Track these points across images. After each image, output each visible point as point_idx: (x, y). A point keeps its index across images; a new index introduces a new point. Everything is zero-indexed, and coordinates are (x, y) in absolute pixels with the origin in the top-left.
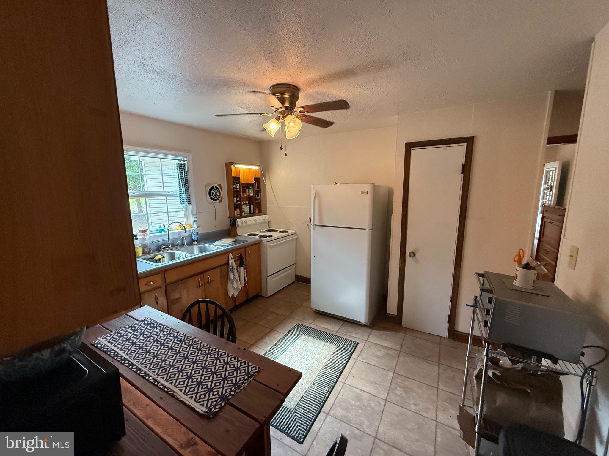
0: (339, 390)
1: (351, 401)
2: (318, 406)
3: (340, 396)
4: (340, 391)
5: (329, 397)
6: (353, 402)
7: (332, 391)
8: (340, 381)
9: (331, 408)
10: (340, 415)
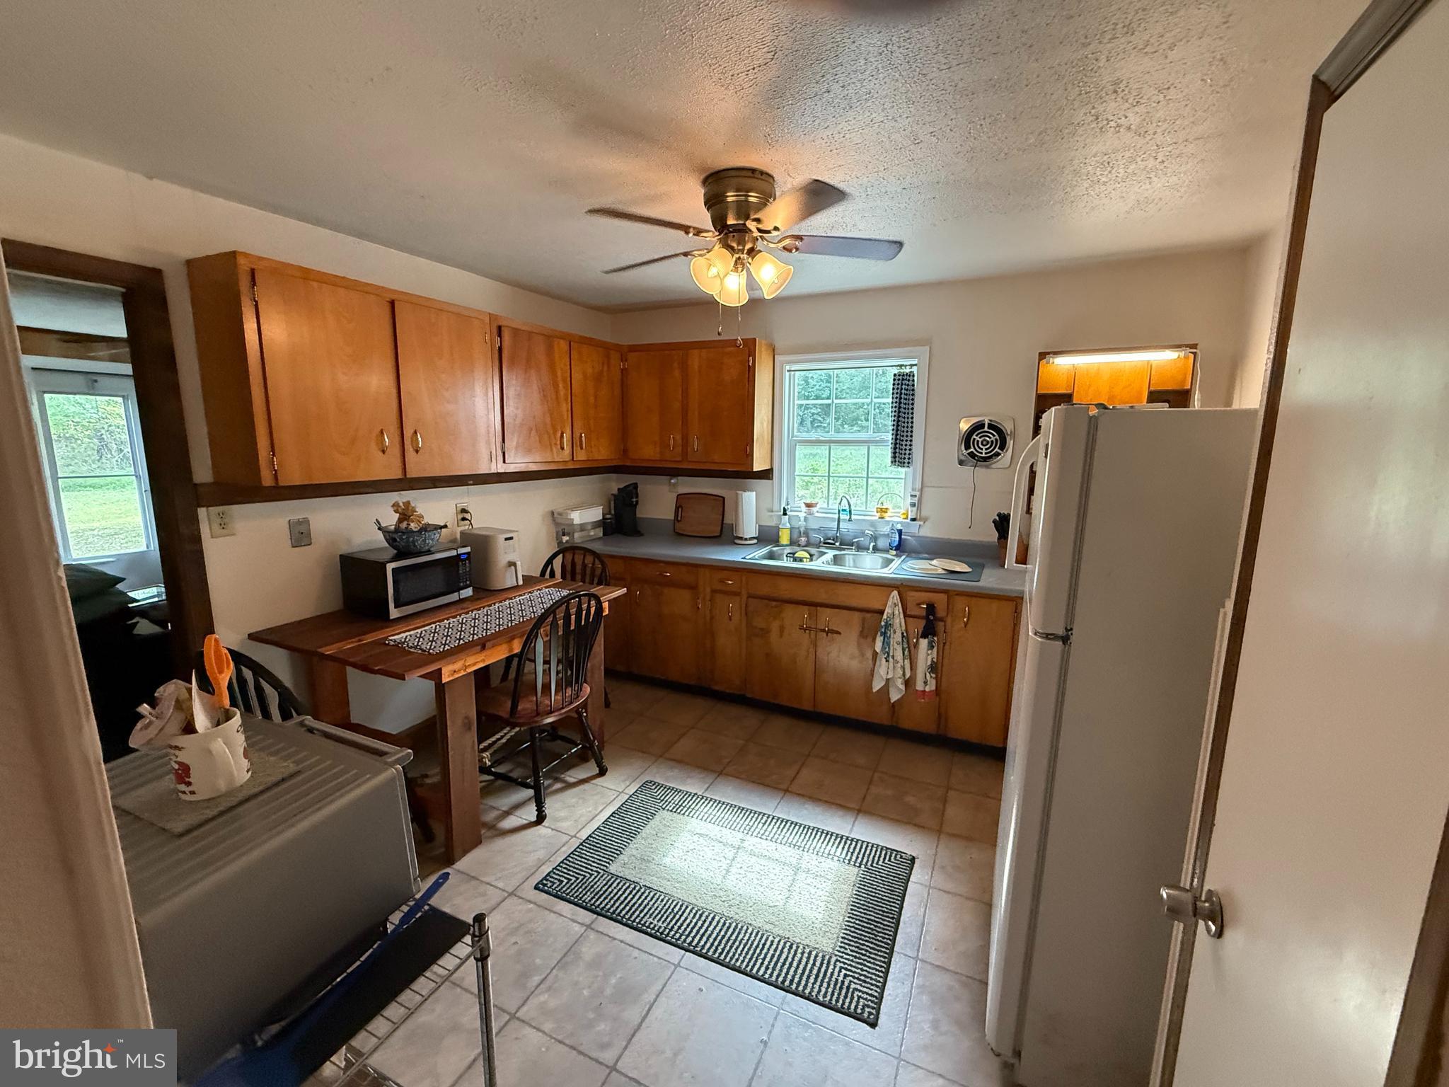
0: (653, 952)
1: (618, 976)
2: (609, 909)
3: (636, 953)
4: (652, 955)
5: (633, 931)
6: (613, 981)
7: (650, 935)
8: (683, 957)
9: (602, 933)
10: (583, 950)
